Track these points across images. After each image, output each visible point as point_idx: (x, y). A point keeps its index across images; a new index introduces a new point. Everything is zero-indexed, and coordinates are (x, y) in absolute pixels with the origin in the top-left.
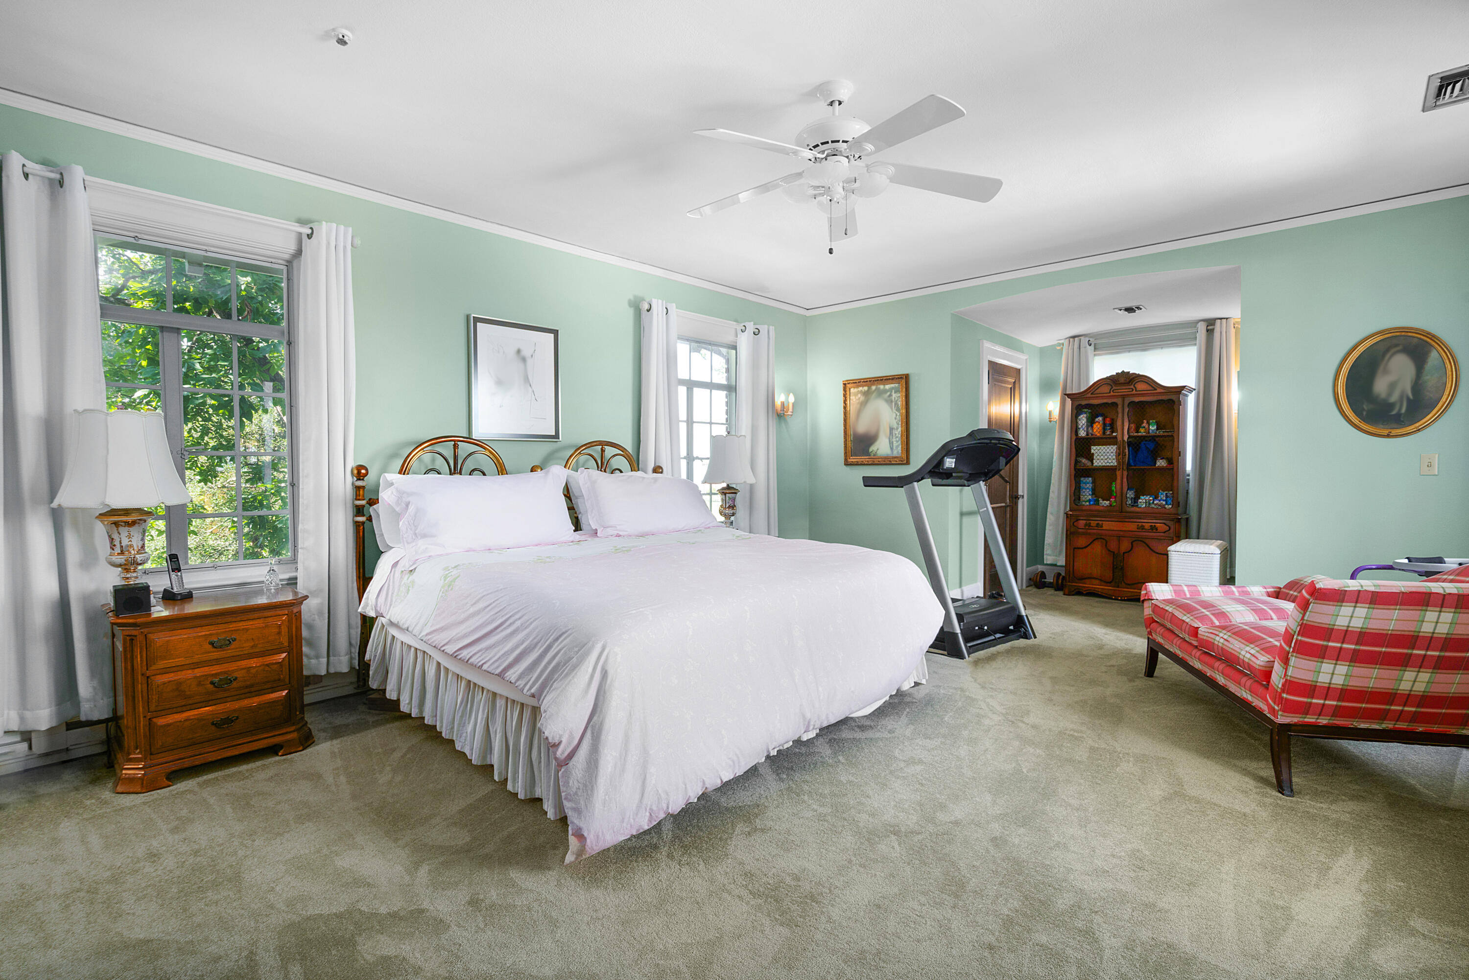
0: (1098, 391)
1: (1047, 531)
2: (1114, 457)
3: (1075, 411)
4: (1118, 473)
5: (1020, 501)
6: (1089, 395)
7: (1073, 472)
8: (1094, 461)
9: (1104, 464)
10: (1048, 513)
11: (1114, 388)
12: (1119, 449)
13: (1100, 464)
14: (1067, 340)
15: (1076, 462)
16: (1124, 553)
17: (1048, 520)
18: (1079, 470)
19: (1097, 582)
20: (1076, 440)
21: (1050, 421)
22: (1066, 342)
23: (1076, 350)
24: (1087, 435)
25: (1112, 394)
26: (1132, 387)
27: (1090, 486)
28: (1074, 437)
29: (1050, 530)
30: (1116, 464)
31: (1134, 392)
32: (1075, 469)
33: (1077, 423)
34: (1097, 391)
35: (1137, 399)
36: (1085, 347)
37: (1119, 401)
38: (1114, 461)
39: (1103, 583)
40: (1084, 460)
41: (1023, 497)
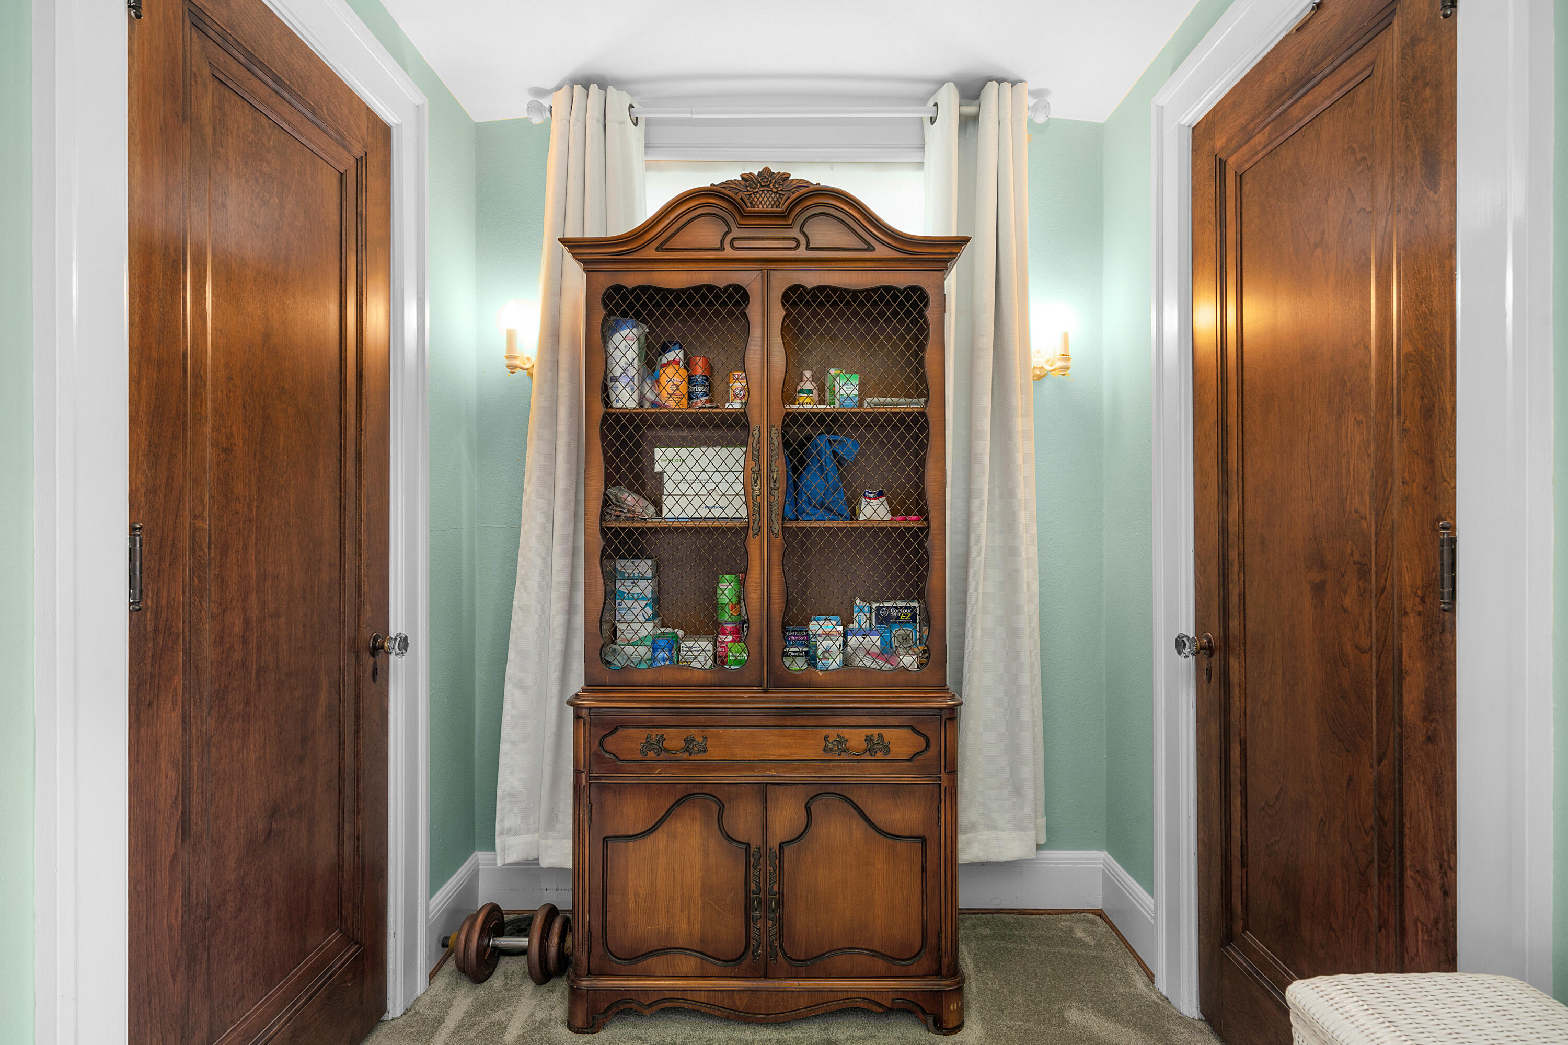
0: (680, 241)
1: (504, 749)
2: (738, 487)
3: (601, 313)
4: (754, 546)
5: (397, 663)
6: (650, 253)
7: (598, 542)
8: (668, 502)
9: (704, 512)
10: (508, 685)
11: (736, 232)
12: (757, 458)
13: (690, 512)
14: (565, 92)
15: (606, 502)
16: (781, 846)
17: (507, 708)
18: (617, 533)
19: (688, 963)
20: (604, 420)
21: (512, 368)
22: (559, 101)
23: (594, 127)
24: (641, 405)
25: (729, 253)
26: (795, 232)
27: (646, 588)
28: (599, 410)
29: (513, 743)
30: (744, 513)
31: (802, 252)
32: (603, 532)
33: (607, 356)
34: (678, 242)
35: (811, 279)
36: (622, 123)
37: (749, 279)
38: (738, 502)
39: (713, 969)
40: (630, 499)
41: (404, 643)
